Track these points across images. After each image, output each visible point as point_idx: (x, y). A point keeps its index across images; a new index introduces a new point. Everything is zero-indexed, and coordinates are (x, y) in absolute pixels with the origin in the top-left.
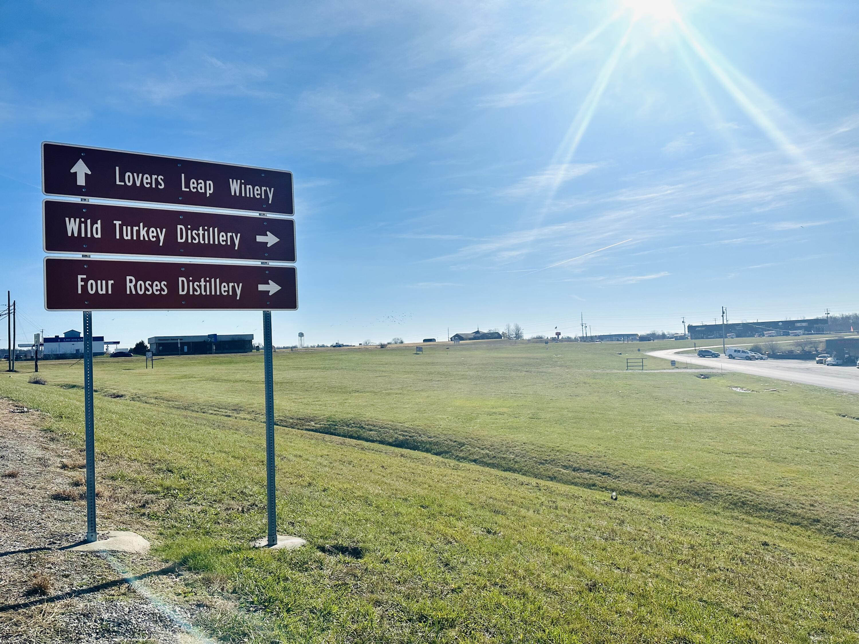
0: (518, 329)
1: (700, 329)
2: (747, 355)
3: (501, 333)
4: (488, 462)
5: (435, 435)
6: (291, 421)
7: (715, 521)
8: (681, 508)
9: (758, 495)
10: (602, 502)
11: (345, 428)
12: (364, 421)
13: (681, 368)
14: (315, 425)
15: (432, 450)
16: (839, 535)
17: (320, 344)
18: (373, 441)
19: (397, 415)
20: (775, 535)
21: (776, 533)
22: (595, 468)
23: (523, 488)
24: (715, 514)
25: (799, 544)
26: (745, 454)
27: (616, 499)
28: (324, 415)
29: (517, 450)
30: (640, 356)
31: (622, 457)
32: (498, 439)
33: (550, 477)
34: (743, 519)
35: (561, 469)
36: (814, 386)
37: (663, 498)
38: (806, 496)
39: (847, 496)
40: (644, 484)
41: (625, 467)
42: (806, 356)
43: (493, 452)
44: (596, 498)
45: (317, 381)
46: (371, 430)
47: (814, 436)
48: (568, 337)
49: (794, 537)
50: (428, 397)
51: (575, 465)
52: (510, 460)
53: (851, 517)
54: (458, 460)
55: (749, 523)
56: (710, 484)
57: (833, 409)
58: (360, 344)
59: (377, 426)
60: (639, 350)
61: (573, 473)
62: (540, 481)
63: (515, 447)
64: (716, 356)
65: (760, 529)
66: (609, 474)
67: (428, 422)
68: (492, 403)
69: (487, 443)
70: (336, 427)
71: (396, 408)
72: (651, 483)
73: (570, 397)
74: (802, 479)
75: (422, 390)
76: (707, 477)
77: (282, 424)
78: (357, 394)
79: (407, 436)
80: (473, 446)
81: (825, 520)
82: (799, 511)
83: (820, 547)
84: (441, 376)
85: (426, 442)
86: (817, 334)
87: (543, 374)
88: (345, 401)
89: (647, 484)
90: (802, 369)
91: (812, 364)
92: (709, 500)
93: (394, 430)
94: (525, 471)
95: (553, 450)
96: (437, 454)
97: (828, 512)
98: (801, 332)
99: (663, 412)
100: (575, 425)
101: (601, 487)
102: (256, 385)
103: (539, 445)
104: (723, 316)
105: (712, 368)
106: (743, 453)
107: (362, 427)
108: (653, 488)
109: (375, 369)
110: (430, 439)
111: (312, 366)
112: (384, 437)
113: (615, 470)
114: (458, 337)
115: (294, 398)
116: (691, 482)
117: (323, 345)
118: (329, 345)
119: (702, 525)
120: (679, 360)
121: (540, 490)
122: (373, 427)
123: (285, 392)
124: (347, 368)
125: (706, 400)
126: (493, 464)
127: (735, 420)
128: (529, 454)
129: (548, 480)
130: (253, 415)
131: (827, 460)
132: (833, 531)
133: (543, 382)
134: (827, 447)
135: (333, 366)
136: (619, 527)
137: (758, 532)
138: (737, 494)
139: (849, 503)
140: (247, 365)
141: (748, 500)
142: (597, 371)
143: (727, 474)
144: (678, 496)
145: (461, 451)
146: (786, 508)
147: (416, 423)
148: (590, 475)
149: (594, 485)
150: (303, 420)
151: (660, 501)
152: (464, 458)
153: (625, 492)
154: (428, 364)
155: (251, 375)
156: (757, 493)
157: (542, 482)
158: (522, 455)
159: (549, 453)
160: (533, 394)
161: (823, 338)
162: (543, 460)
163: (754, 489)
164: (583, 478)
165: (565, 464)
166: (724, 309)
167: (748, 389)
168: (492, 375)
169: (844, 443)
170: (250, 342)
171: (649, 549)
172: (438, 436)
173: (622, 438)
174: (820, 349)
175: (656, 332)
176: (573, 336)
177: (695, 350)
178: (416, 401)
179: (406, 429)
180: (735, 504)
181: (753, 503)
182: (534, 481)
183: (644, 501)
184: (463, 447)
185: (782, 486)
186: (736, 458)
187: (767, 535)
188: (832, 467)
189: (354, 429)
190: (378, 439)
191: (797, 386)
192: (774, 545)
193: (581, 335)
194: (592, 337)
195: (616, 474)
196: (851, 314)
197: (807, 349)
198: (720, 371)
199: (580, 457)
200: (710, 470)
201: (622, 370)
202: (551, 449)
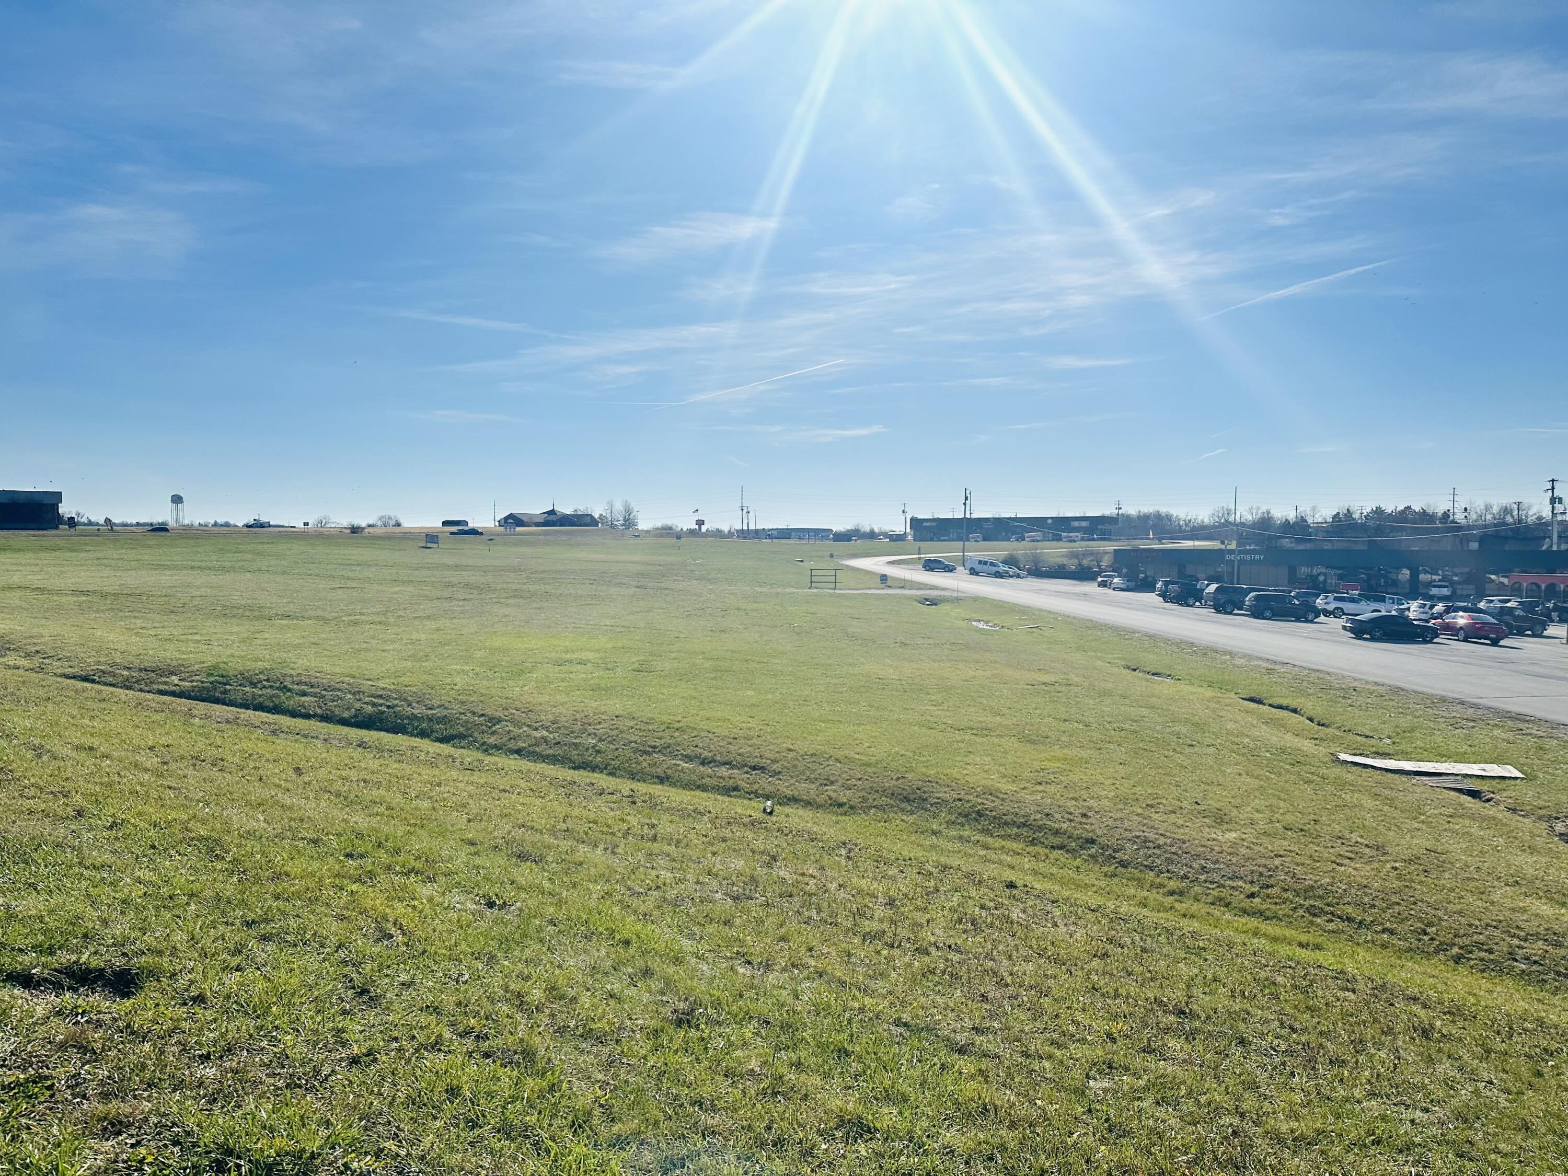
0: (628, 511)
1: (928, 524)
2: (997, 569)
3: (596, 516)
4: (543, 753)
5: (443, 702)
6: (125, 673)
7: (933, 847)
8: (879, 825)
9: (1003, 800)
10: (746, 820)
11: (248, 689)
12: (291, 676)
13: (895, 588)
14: (180, 683)
15: (432, 732)
16: (1124, 864)
17: (221, 521)
18: (307, 716)
19: (363, 664)
20: (1027, 866)
21: (1027, 863)
22: (739, 758)
23: (600, 802)
24: (934, 833)
25: (1063, 882)
26: (984, 731)
27: (771, 813)
28: (203, 663)
29: (602, 729)
30: (833, 566)
31: (788, 737)
32: (568, 709)
33: (658, 777)
34: (978, 841)
35: (681, 763)
36: (1092, 621)
37: (852, 807)
38: (1075, 799)
39: (1137, 799)
40: (821, 785)
41: (791, 755)
42: (1083, 574)
43: (556, 735)
44: (736, 813)
45: (198, 593)
46: (304, 694)
47: (1091, 702)
48: (717, 530)
49: (1054, 870)
50: (438, 630)
51: (706, 754)
52: (587, 749)
53: (1141, 833)
54: (486, 751)
55: (986, 847)
56: (929, 781)
57: (1119, 658)
58: (306, 524)
59: (318, 687)
60: (832, 556)
61: (702, 768)
62: (636, 786)
63: (599, 723)
64: (950, 569)
65: (1004, 857)
66: (762, 769)
67: (430, 678)
68: (567, 644)
69: (546, 718)
70: (228, 687)
71: (367, 650)
72: (832, 783)
73: (711, 633)
74: (1070, 771)
75: (429, 617)
76: (924, 770)
77: (103, 679)
78: (284, 622)
79: (381, 705)
80: (518, 725)
81: (1103, 840)
82: (1065, 826)
83: (1094, 885)
84: (472, 591)
85: (422, 717)
86: (1102, 539)
87: (668, 591)
88: (256, 635)
89: (826, 785)
90: (1077, 595)
91: (1091, 588)
92: (926, 810)
93: (354, 694)
94: (614, 768)
95: (668, 728)
96: (442, 740)
97: (1107, 826)
98: (1079, 535)
99: (863, 660)
100: (714, 682)
101: (747, 793)
102: (56, 598)
103: (643, 719)
104: (965, 504)
105: (943, 589)
106: (982, 729)
107: (285, 687)
108: (835, 791)
109: (332, 573)
110: (430, 712)
111: (193, 564)
112: (333, 708)
113: (774, 761)
114: (513, 520)
115: (138, 626)
116: (898, 779)
117: (227, 522)
118: (240, 524)
119: (912, 855)
120: (893, 575)
121: (634, 803)
122: (308, 687)
123: (121, 614)
124: (270, 569)
125: (931, 641)
126: (554, 755)
127: (973, 673)
128: (624, 735)
129: (654, 783)
130: (37, 660)
131: (1108, 739)
132: (1115, 858)
133: (665, 606)
134: (1109, 720)
135: (240, 564)
136: (765, 870)
137: (1000, 863)
138: (971, 797)
139: (1140, 811)
140: (42, 555)
141: (986, 809)
142: (760, 590)
143: (957, 764)
144: (875, 803)
145: (493, 733)
146: (1045, 821)
147: (405, 680)
148: (730, 772)
149: (736, 789)
150: (153, 671)
151: (845, 814)
152: (497, 747)
153: (789, 799)
154: (448, 567)
155: (46, 577)
156: (1001, 796)
157: (642, 788)
158: (610, 739)
159: (660, 734)
160: (645, 628)
161: (1109, 547)
162: (649, 746)
163: (998, 790)
164: (719, 777)
165: (689, 752)
166: (968, 492)
167: (995, 625)
168: (572, 592)
169: (1134, 712)
170: (55, 507)
171: (814, 913)
172: (447, 704)
173: (791, 704)
174: (1104, 564)
175: (860, 528)
176: (726, 529)
177: (920, 558)
178: (413, 637)
179: (379, 693)
180: (966, 816)
181: (994, 813)
182: (626, 786)
183: (820, 814)
184: (498, 726)
185: (1040, 784)
186: (973, 737)
187: (1013, 868)
188: (1115, 751)
189: (269, 691)
190: (319, 711)
191: (1071, 621)
192: (1025, 886)
193: (739, 527)
194: (756, 531)
195: (774, 767)
196: (1151, 511)
197: (1085, 562)
198: (955, 594)
199: (715, 739)
200: (930, 758)
201: (802, 588)
202: (666, 725)
